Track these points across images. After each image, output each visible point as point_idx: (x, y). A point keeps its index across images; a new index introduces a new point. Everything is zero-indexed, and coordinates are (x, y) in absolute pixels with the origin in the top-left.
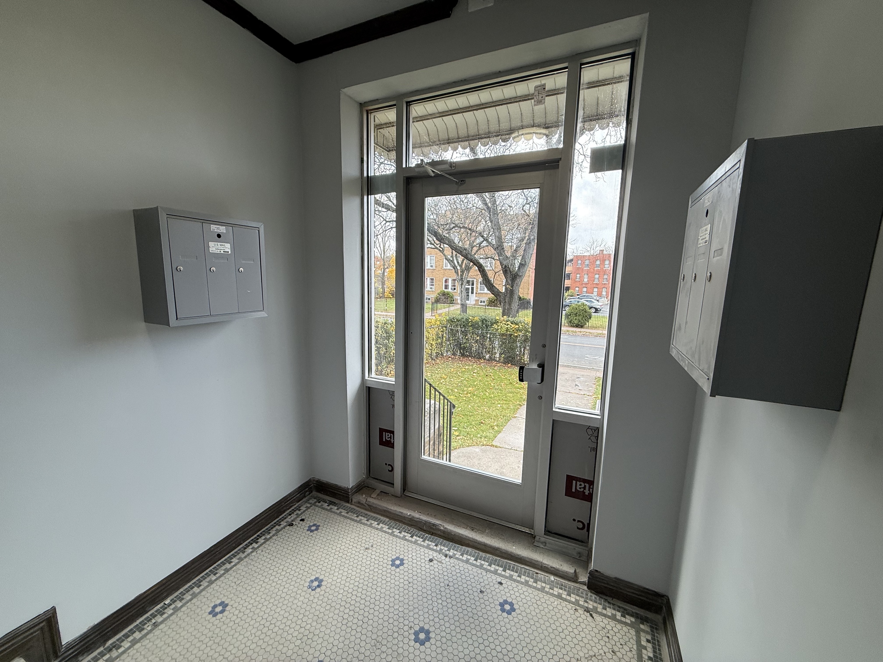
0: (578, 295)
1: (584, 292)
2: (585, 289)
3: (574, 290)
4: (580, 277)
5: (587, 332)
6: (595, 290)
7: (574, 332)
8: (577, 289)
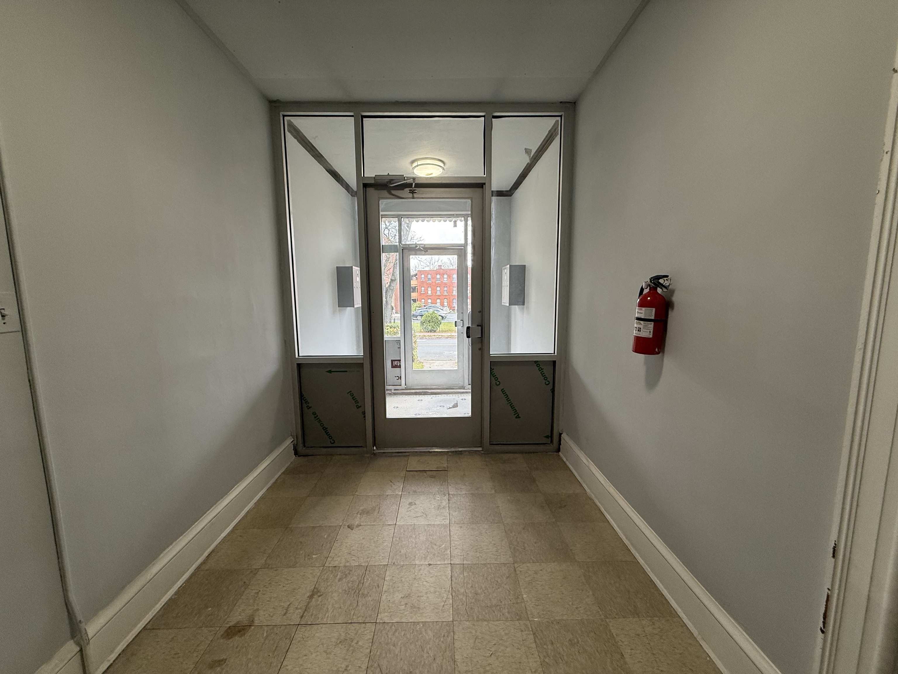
0: (425, 306)
1: (429, 304)
2: (430, 301)
3: (421, 301)
4: (424, 290)
5: (439, 336)
6: (438, 301)
7: (430, 336)
8: (423, 300)
